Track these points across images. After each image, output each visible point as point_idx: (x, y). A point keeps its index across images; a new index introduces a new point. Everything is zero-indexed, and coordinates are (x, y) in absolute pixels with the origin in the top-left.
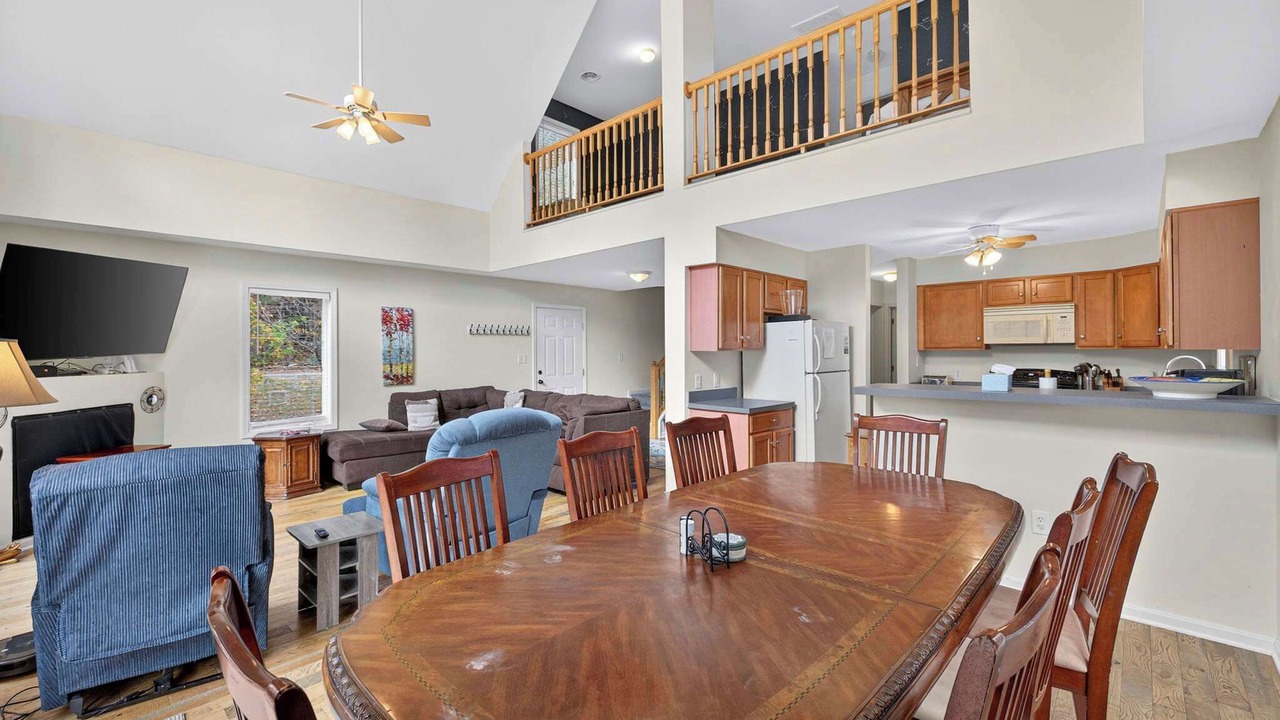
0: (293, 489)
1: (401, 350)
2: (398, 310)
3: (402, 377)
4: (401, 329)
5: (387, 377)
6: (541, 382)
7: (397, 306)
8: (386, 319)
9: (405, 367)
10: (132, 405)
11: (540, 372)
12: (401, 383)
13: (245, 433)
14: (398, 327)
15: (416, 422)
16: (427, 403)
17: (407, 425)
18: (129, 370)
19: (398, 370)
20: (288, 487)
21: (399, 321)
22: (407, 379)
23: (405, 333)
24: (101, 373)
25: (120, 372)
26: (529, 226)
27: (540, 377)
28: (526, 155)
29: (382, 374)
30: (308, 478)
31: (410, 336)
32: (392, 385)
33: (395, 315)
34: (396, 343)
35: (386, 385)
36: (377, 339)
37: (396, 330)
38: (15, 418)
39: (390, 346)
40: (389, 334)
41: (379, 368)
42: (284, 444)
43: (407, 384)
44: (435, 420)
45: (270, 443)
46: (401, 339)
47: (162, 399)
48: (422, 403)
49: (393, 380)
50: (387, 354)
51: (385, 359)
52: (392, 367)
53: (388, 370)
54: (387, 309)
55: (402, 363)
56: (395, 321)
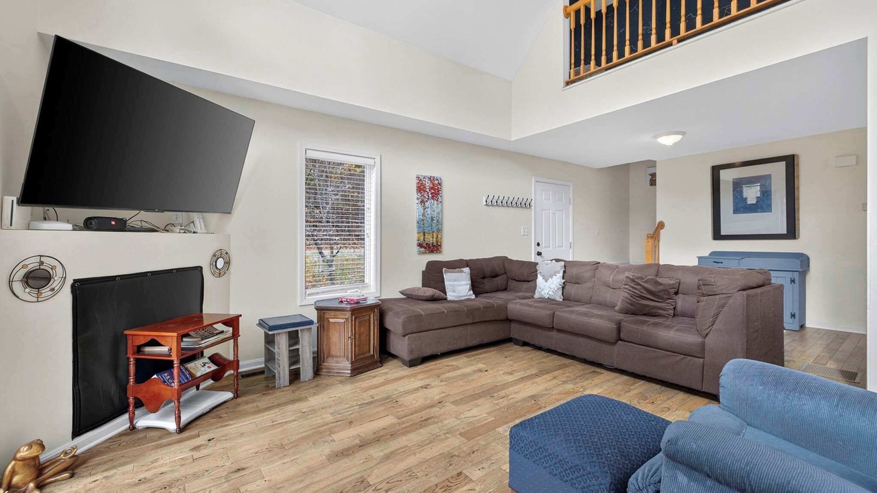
0: (357, 365)
1: (432, 219)
2: (430, 179)
3: (433, 245)
4: (433, 197)
5: (420, 245)
6: (539, 254)
7: (428, 174)
8: (420, 188)
9: (435, 236)
10: (202, 268)
11: (538, 244)
12: (432, 252)
13: (302, 301)
14: (430, 196)
15: (454, 291)
16: (462, 272)
17: (446, 294)
18: (199, 231)
19: (430, 239)
20: (352, 363)
21: (430, 190)
22: (437, 248)
23: (435, 201)
24: (172, 232)
25: (190, 232)
26: (568, 83)
27: (539, 249)
28: (566, 7)
29: (416, 242)
30: (369, 352)
31: (439, 205)
32: (425, 253)
33: (428, 184)
34: (429, 211)
35: (420, 253)
36: (411, 207)
37: (428, 199)
38: (75, 281)
39: (423, 215)
40: (422, 202)
41: (414, 236)
42: (348, 315)
43: (437, 253)
44: (470, 290)
45: (333, 313)
46: (433, 207)
47: (227, 263)
48: (458, 272)
49: (425, 248)
50: (421, 223)
51: (419, 227)
52: (424, 235)
53: (422, 238)
54: (421, 178)
55: (433, 232)
56: (428, 190)
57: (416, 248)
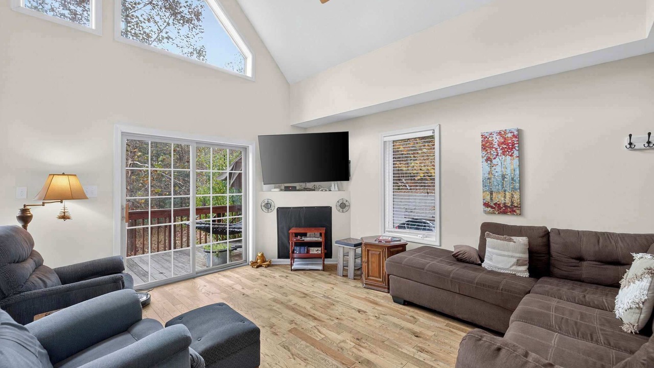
1: (503, 177)
2: (500, 133)
3: (505, 206)
4: (504, 153)
5: (486, 205)
7: (498, 129)
8: (486, 145)
9: (508, 195)
10: (331, 207)
12: (505, 213)
13: (383, 234)
14: (500, 152)
17: (482, 261)
19: (499, 198)
21: (501, 145)
22: (513, 209)
23: (508, 158)
29: (481, 202)
31: (516, 161)
32: (494, 213)
33: (496, 140)
34: (498, 169)
35: (486, 213)
36: (474, 166)
37: (497, 155)
38: (278, 208)
39: (490, 173)
40: (488, 159)
41: (478, 196)
43: (512, 215)
46: (506, 164)
47: (349, 206)
48: (505, 240)
49: (492, 207)
50: (487, 182)
51: (484, 186)
52: (491, 194)
53: (488, 197)
54: (486, 135)
55: (505, 191)
56: (496, 146)
57: (482, 207)
